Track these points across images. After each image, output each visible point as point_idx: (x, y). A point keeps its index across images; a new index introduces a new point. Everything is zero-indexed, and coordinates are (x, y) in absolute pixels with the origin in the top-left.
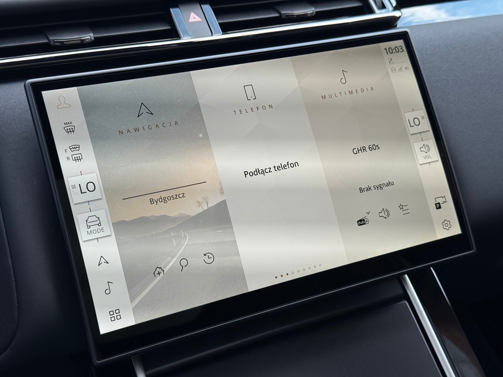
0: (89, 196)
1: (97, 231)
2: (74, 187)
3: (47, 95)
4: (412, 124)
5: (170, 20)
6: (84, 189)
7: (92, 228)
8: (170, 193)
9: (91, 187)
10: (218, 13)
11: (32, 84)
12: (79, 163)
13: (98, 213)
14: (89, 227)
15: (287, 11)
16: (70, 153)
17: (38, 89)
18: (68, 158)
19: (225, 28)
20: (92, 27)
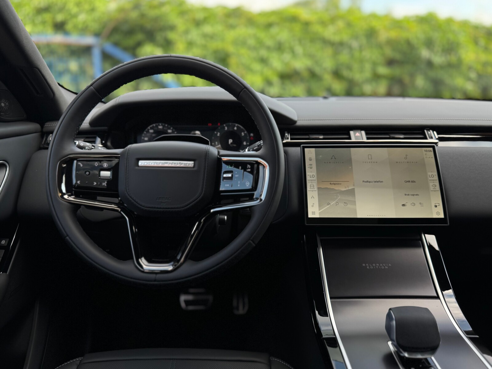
0: (312, 179)
1: (313, 189)
2: (308, 175)
3: (306, 149)
4: (430, 176)
5: (349, 135)
6: (311, 176)
7: (311, 188)
8: (337, 183)
9: (313, 176)
10: (367, 134)
11: (303, 146)
12: (311, 169)
13: (314, 184)
14: (310, 187)
15: (392, 136)
16: (309, 166)
17: (304, 147)
18: (308, 167)
19: (368, 138)
20: (323, 134)
